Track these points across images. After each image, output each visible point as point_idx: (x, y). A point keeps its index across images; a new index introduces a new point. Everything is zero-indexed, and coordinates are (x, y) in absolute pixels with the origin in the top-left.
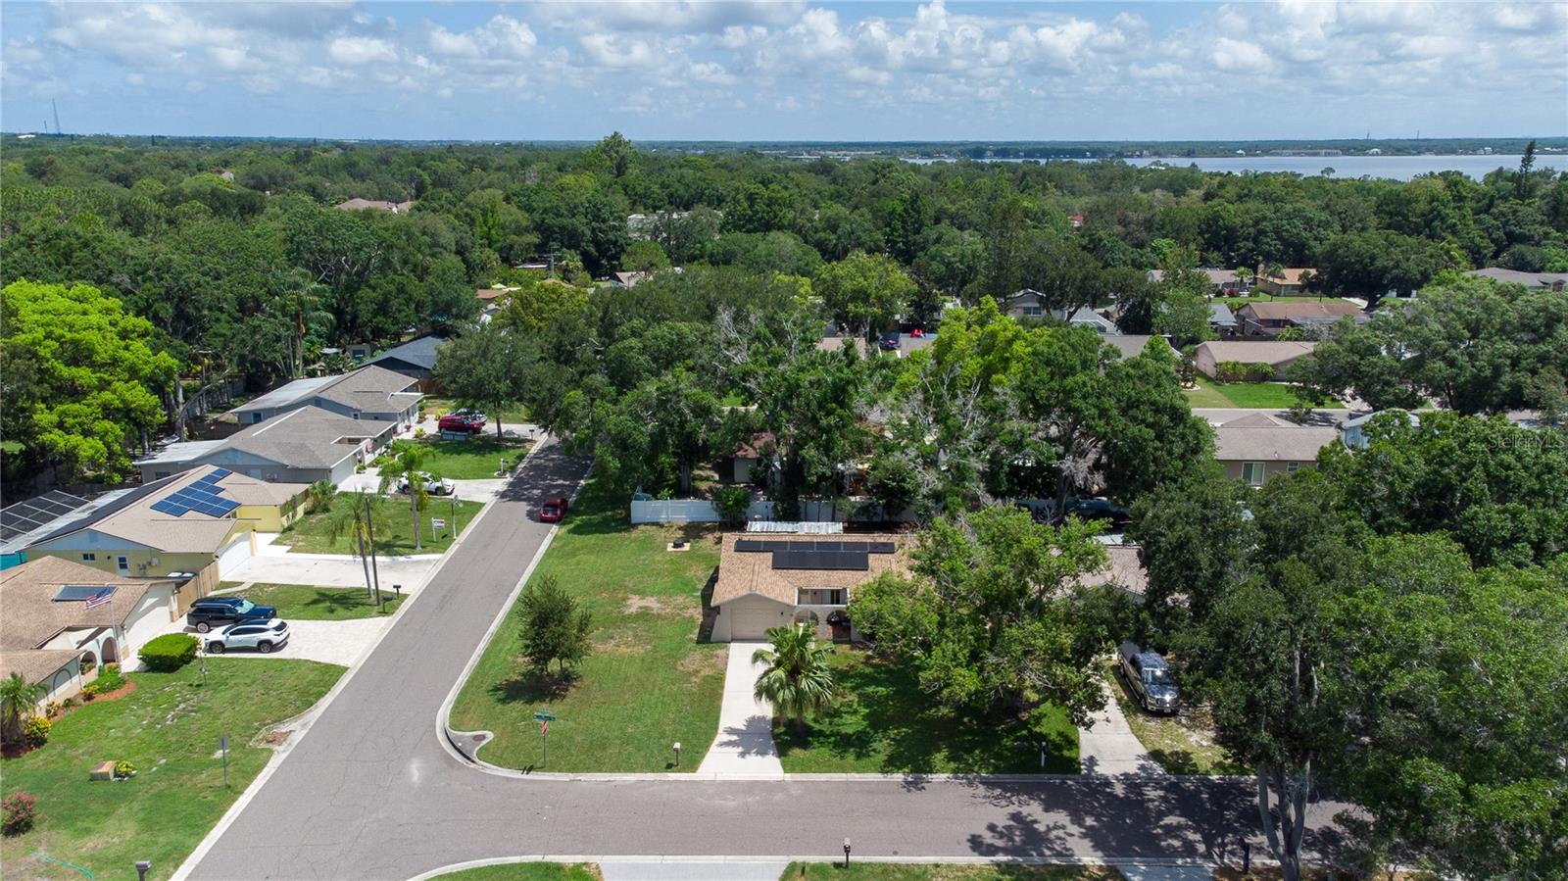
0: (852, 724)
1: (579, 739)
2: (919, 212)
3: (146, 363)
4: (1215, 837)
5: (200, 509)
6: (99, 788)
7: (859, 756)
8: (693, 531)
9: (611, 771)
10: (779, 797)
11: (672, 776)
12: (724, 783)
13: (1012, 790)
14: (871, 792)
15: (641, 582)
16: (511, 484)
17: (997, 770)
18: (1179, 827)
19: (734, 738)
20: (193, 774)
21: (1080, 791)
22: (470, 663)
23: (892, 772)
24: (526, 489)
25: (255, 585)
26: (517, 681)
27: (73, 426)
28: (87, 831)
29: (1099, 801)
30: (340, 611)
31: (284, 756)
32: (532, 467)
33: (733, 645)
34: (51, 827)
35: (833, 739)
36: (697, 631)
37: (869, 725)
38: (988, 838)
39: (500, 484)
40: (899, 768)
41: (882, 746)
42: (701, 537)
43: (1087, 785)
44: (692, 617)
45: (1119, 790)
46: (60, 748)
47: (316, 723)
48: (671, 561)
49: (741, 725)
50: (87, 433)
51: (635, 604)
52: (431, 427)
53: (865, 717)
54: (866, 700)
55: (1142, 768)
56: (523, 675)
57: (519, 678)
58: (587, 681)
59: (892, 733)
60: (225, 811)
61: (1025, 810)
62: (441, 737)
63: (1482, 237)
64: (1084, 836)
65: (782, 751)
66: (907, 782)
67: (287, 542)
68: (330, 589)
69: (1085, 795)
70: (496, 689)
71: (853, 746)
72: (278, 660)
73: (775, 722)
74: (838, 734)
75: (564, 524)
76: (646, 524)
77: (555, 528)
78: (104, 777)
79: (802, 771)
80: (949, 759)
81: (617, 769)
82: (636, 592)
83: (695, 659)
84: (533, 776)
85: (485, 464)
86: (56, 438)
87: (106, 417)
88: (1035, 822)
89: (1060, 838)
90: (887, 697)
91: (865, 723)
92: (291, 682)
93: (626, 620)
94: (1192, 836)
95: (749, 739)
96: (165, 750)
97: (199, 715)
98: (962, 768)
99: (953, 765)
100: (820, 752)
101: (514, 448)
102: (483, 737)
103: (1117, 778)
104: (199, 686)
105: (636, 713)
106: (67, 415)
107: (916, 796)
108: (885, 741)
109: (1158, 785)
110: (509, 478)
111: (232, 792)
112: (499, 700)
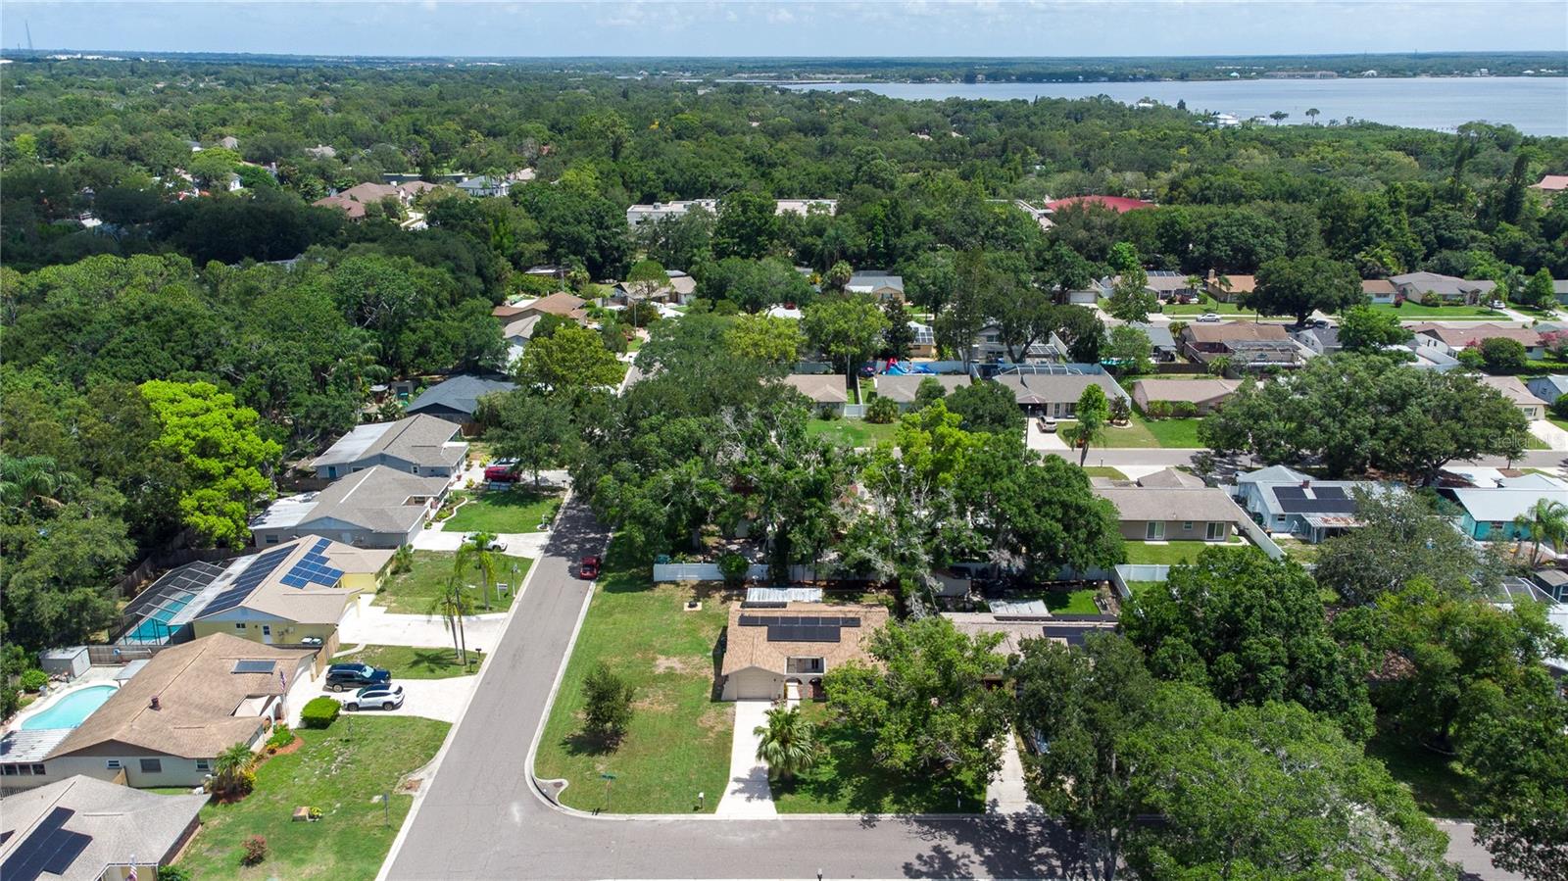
0: (826, 773)
1: (630, 786)
2: (898, 218)
3: (259, 451)
4: (1069, 863)
5: (317, 580)
6: (301, 827)
7: (831, 800)
8: (703, 590)
9: (655, 813)
10: (774, 833)
11: (699, 817)
12: (735, 821)
13: (936, 827)
14: (838, 829)
15: (666, 642)
16: (552, 538)
17: (927, 810)
18: (1048, 856)
19: (741, 785)
20: (362, 816)
21: (983, 828)
22: (542, 718)
23: (853, 812)
24: (565, 544)
25: (367, 647)
26: (579, 736)
27: (209, 508)
28: (302, 861)
29: (995, 835)
30: (438, 672)
31: (421, 800)
32: (567, 519)
33: (739, 704)
34: (277, 858)
35: (812, 786)
36: (711, 690)
37: (838, 774)
38: (917, 865)
39: (543, 538)
40: (859, 810)
41: (847, 792)
42: (709, 597)
43: (989, 822)
44: (706, 677)
45: (1010, 827)
46: (264, 793)
47: (439, 772)
48: (688, 622)
49: (745, 775)
50: (221, 513)
51: (663, 664)
52: (478, 476)
53: (837, 767)
54: (837, 753)
55: (1029, 808)
56: (584, 730)
57: (582, 733)
58: (631, 736)
59: (855, 780)
60: (390, 846)
61: (943, 843)
62: (530, 784)
63: (1415, 241)
64: (983, 863)
65: (776, 796)
66: (864, 821)
67: (383, 603)
68: (425, 650)
69: (987, 830)
70: (566, 743)
71: (826, 792)
72: (399, 717)
73: (770, 772)
74: (817, 781)
75: (599, 581)
76: (666, 582)
77: (593, 585)
78: (303, 819)
79: (790, 812)
80: (894, 802)
81: (659, 811)
82: (663, 652)
83: (710, 716)
84: (600, 816)
85: (528, 516)
86: (198, 520)
87: (232, 499)
88: (950, 852)
89: (965, 865)
90: (852, 750)
91: (835, 772)
92: (413, 737)
93: (656, 679)
94: (1056, 863)
95: (752, 787)
96: (337, 795)
97: (354, 766)
98: (903, 808)
99: (896, 807)
100: (803, 797)
101: (550, 497)
102: (561, 784)
103: (1011, 818)
104: (347, 741)
105: (670, 764)
106: (204, 500)
107: (869, 832)
108: (850, 788)
109: (1038, 822)
110: (550, 532)
111: (392, 830)
112: (569, 752)
